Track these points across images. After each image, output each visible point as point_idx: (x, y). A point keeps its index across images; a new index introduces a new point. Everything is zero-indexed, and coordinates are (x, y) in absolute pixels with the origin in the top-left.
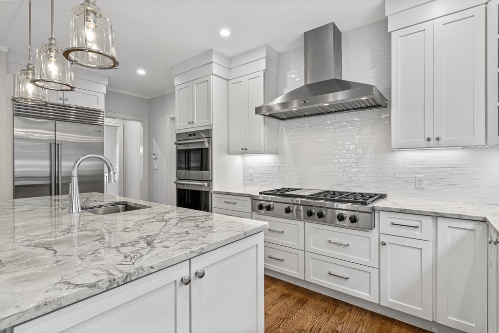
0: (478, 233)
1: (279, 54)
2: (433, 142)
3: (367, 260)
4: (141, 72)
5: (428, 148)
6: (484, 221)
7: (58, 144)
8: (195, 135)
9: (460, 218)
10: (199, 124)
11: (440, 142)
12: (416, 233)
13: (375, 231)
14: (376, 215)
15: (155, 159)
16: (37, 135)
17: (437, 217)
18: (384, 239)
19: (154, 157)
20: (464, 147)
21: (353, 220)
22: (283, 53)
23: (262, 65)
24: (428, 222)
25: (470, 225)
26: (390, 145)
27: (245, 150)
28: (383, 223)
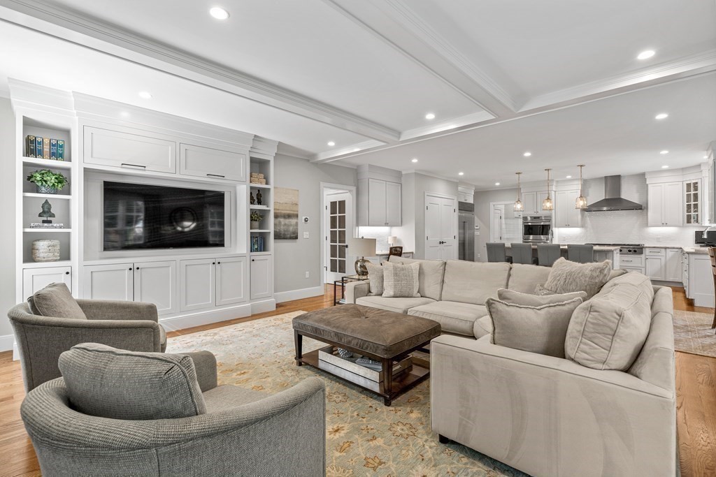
0: (679, 252)
1: (586, 181)
2: (665, 224)
3: (640, 265)
4: (497, 184)
5: (663, 226)
6: (681, 248)
8: (539, 218)
10: (542, 213)
11: (668, 224)
12: (659, 254)
13: (644, 255)
14: (644, 249)
15: (477, 229)
17: (666, 248)
18: (647, 257)
20: (676, 226)
21: (635, 251)
22: (588, 180)
23: (580, 187)
24: (663, 250)
25: (676, 250)
26: (647, 225)
27: (568, 226)
28: (647, 251)
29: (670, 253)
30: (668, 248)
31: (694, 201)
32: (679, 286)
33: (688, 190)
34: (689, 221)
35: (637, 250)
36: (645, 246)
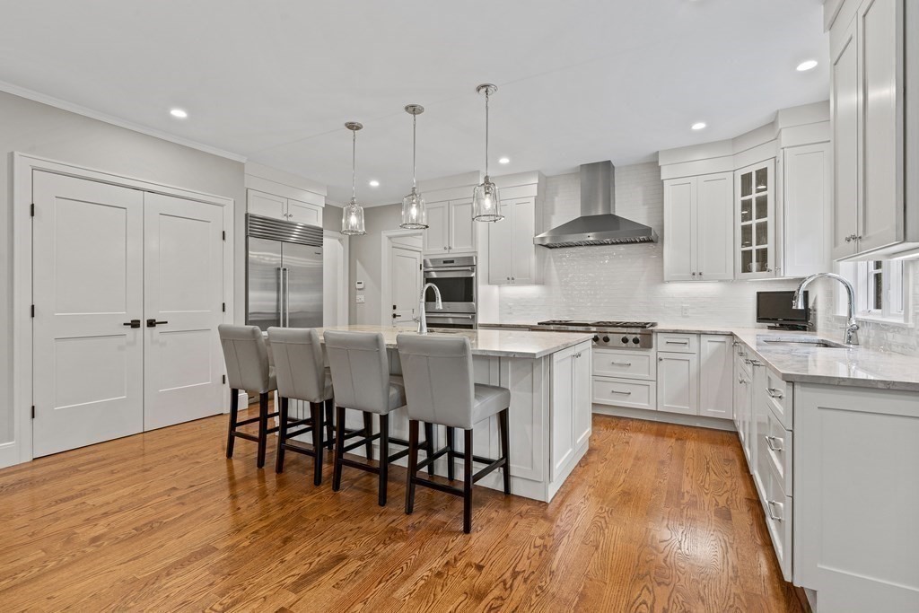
0: (728, 343)
1: (547, 177)
2: (697, 276)
3: (646, 376)
4: (374, 184)
5: (693, 280)
6: (732, 335)
7: (285, 270)
8: (452, 262)
9: (716, 334)
10: (459, 250)
11: (703, 276)
12: (686, 348)
13: (653, 350)
14: (654, 336)
15: (360, 289)
16: (267, 259)
17: (700, 334)
18: (660, 355)
19: (358, 286)
20: (720, 281)
21: (636, 341)
22: (551, 177)
23: (533, 191)
24: (694, 339)
25: (722, 339)
26: (661, 279)
27: (511, 280)
28: (659, 341)
29: (708, 345)
30: (705, 333)
31: (758, 217)
32: (728, 428)
33: (746, 190)
34: (746, 269)
35: (642, 336)
36: (659, 327)
